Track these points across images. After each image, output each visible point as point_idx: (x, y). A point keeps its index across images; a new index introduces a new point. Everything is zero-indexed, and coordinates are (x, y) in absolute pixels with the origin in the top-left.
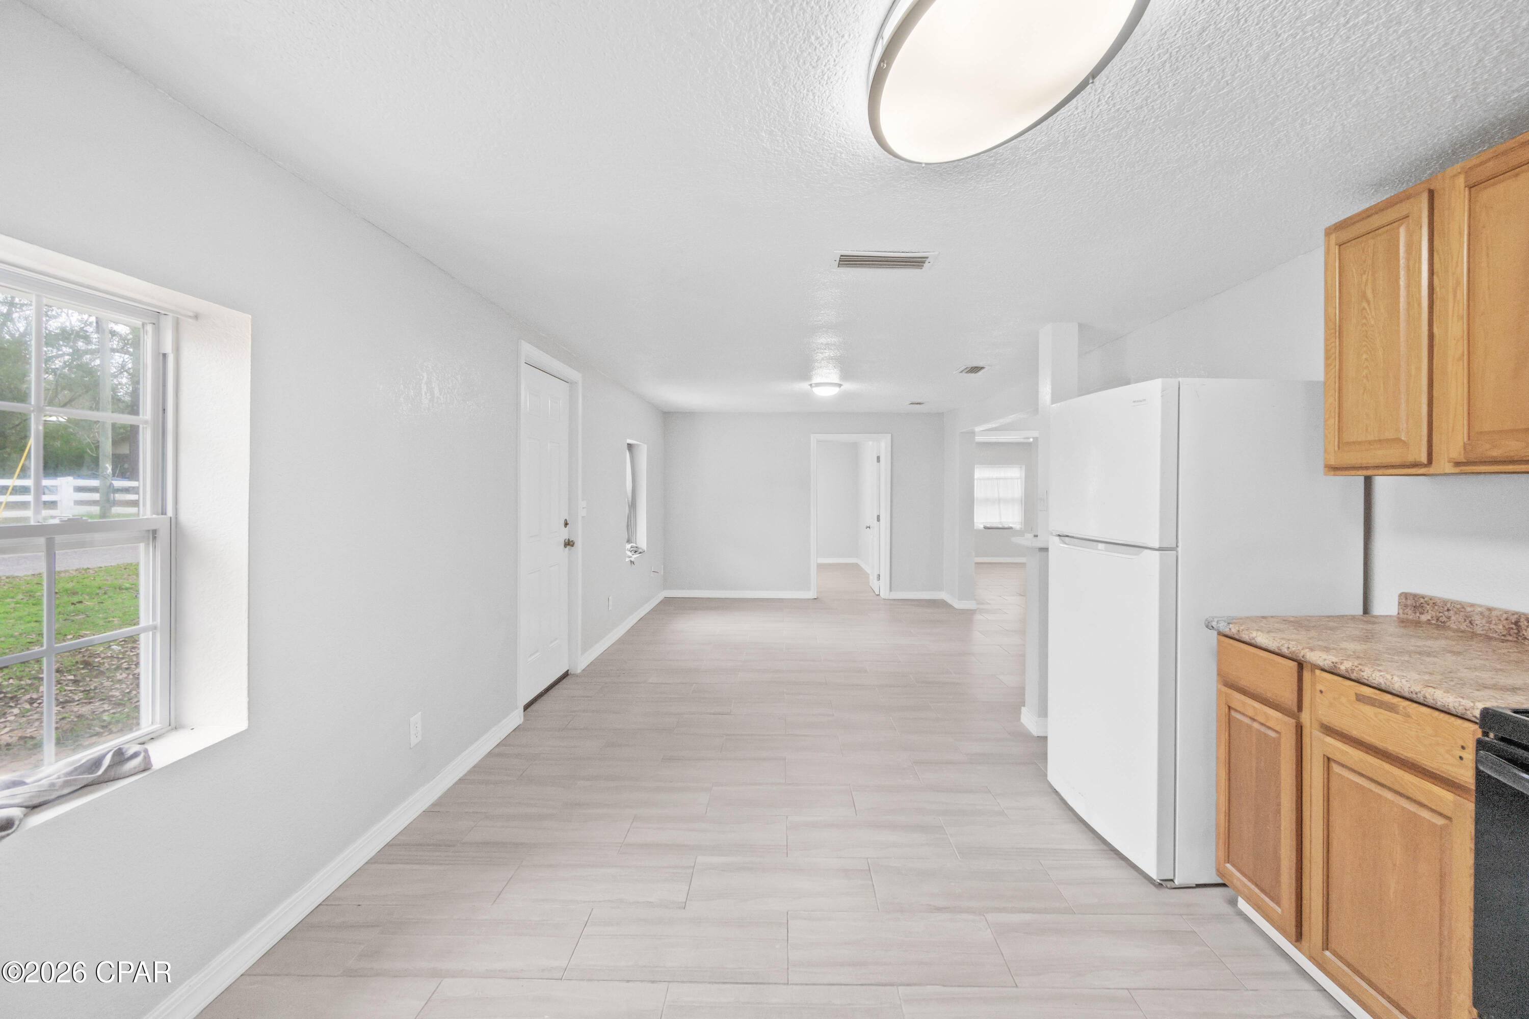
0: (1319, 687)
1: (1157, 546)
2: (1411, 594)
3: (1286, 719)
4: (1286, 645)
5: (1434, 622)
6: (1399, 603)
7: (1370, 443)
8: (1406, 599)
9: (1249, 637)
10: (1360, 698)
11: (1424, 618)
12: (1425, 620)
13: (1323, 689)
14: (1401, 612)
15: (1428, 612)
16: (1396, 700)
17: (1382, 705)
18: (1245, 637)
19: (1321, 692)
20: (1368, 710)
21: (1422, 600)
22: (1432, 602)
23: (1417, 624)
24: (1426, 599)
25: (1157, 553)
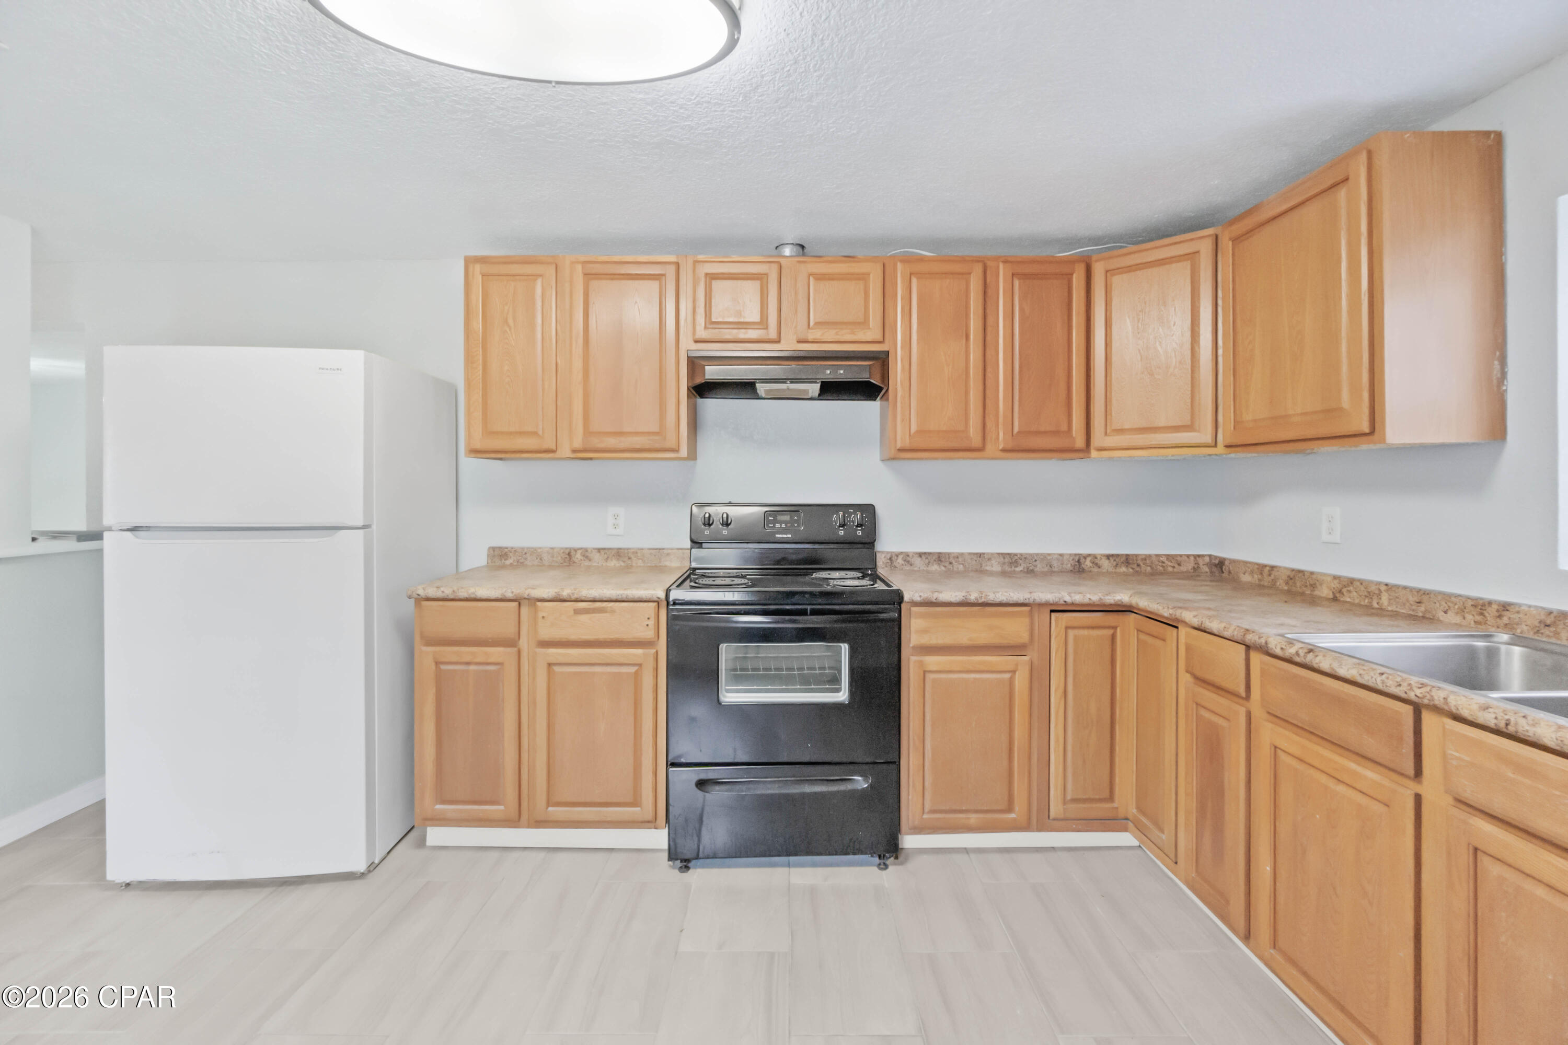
0: (541, 614)
1: (360, 524)
2: (497, 548)
3: (509, 650)
4: (509, 591)
5: (515, 564)
6: (488, 555)
7: (511, 433)
8: (494, 551)
9: (468, 593)
10: (577, 612)
11: (508, 562)
12: (509, 563)
13: (544, 614)
14: (490, 561)
15: (511, 557)
16: (605, 604)
17: (594, 611)
18: (463, 594)
19: (543, 617)
20: (584, 618)
21: (506, 550)
22: (514, 550)
23: (503, 567)
24: (509, 549)
25: (361, 531)
